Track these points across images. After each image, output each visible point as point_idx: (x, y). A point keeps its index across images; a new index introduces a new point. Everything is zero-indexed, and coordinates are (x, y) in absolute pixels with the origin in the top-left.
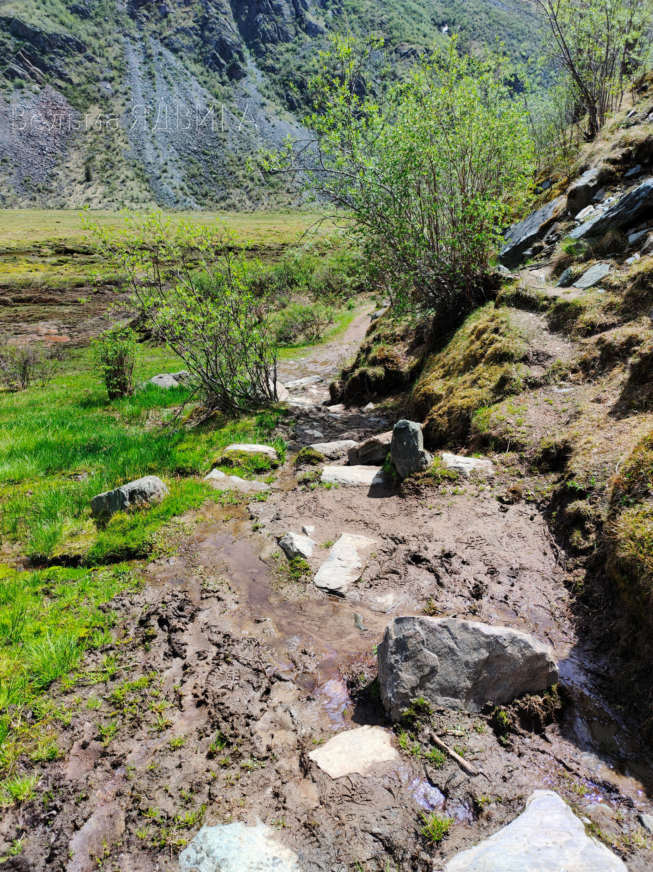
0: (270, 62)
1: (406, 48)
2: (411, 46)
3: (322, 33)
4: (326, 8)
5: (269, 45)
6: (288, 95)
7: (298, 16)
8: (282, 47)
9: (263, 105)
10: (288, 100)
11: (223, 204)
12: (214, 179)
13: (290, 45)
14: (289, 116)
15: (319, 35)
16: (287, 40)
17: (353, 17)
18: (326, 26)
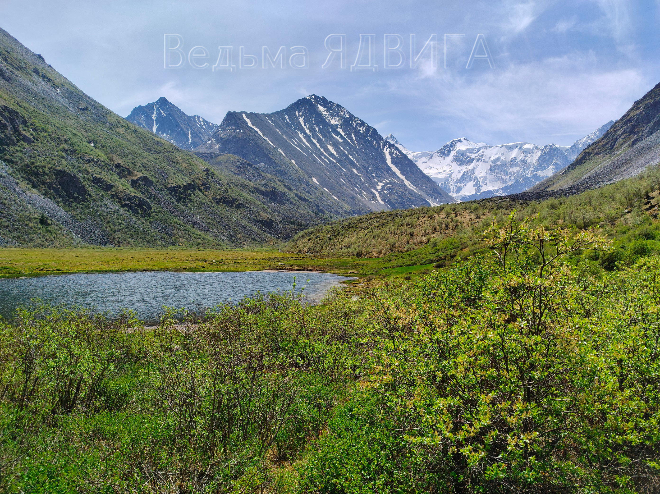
0: (8, 157)
1: (88, 157)
2: (90, 156)
3: (34, 142)
4: (27, 127)
5: (5, 147)
6: (30, 179)
7: (16, 130)
8: (12, 149)
9: (17, 183)
10: (29, 181)
11: (32, 244)
12: (18, 228)
13: (17, 148)
14: (34, 191)
15: (32, 143)
16: (14, 145)
17: (45, 134)
18: (34, 138)
